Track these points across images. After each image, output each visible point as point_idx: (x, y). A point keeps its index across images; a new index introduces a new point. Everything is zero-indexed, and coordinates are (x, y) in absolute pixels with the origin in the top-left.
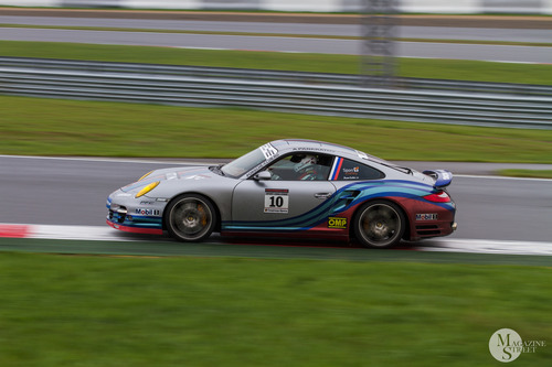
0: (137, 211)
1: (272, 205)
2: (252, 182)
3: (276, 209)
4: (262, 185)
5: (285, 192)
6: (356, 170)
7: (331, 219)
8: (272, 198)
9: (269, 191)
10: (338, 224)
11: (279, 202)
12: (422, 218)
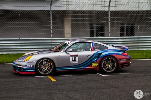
0: (25, 66)
1: (73, 60)
2: (65, 53)
3: (74, 62)
4: (68, 54)
5: (77, 55)
6: (99, 47)
7: (93, 64)
8: (73, 58)
9: (71, 56)
10: (95, 65)
11: (75, 59)
12: (122, 61)
